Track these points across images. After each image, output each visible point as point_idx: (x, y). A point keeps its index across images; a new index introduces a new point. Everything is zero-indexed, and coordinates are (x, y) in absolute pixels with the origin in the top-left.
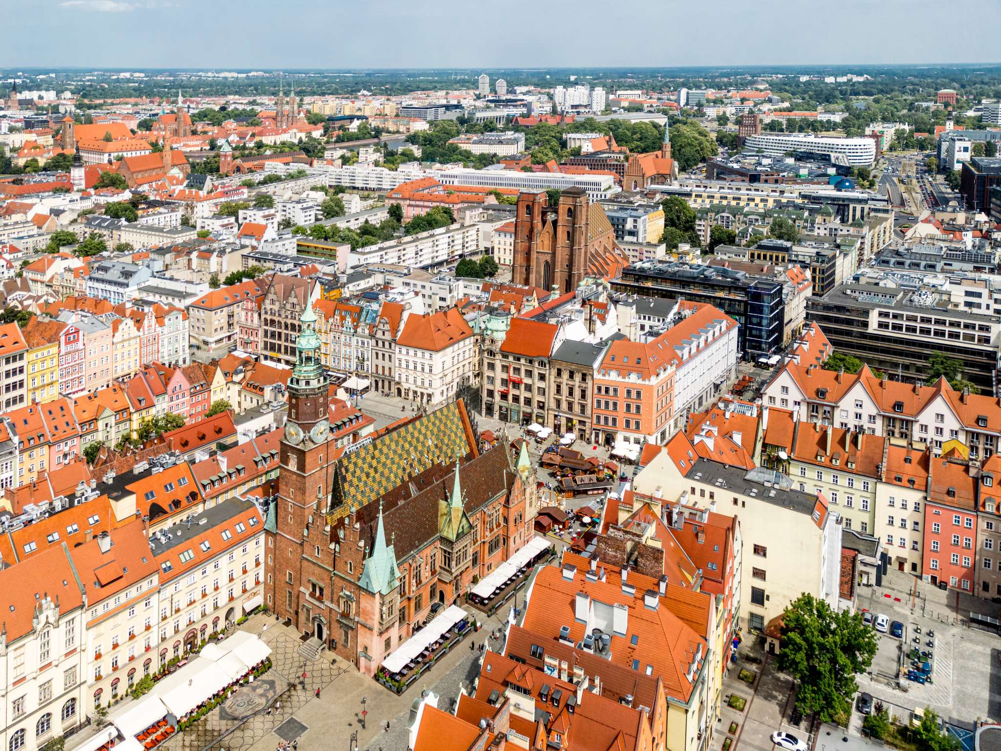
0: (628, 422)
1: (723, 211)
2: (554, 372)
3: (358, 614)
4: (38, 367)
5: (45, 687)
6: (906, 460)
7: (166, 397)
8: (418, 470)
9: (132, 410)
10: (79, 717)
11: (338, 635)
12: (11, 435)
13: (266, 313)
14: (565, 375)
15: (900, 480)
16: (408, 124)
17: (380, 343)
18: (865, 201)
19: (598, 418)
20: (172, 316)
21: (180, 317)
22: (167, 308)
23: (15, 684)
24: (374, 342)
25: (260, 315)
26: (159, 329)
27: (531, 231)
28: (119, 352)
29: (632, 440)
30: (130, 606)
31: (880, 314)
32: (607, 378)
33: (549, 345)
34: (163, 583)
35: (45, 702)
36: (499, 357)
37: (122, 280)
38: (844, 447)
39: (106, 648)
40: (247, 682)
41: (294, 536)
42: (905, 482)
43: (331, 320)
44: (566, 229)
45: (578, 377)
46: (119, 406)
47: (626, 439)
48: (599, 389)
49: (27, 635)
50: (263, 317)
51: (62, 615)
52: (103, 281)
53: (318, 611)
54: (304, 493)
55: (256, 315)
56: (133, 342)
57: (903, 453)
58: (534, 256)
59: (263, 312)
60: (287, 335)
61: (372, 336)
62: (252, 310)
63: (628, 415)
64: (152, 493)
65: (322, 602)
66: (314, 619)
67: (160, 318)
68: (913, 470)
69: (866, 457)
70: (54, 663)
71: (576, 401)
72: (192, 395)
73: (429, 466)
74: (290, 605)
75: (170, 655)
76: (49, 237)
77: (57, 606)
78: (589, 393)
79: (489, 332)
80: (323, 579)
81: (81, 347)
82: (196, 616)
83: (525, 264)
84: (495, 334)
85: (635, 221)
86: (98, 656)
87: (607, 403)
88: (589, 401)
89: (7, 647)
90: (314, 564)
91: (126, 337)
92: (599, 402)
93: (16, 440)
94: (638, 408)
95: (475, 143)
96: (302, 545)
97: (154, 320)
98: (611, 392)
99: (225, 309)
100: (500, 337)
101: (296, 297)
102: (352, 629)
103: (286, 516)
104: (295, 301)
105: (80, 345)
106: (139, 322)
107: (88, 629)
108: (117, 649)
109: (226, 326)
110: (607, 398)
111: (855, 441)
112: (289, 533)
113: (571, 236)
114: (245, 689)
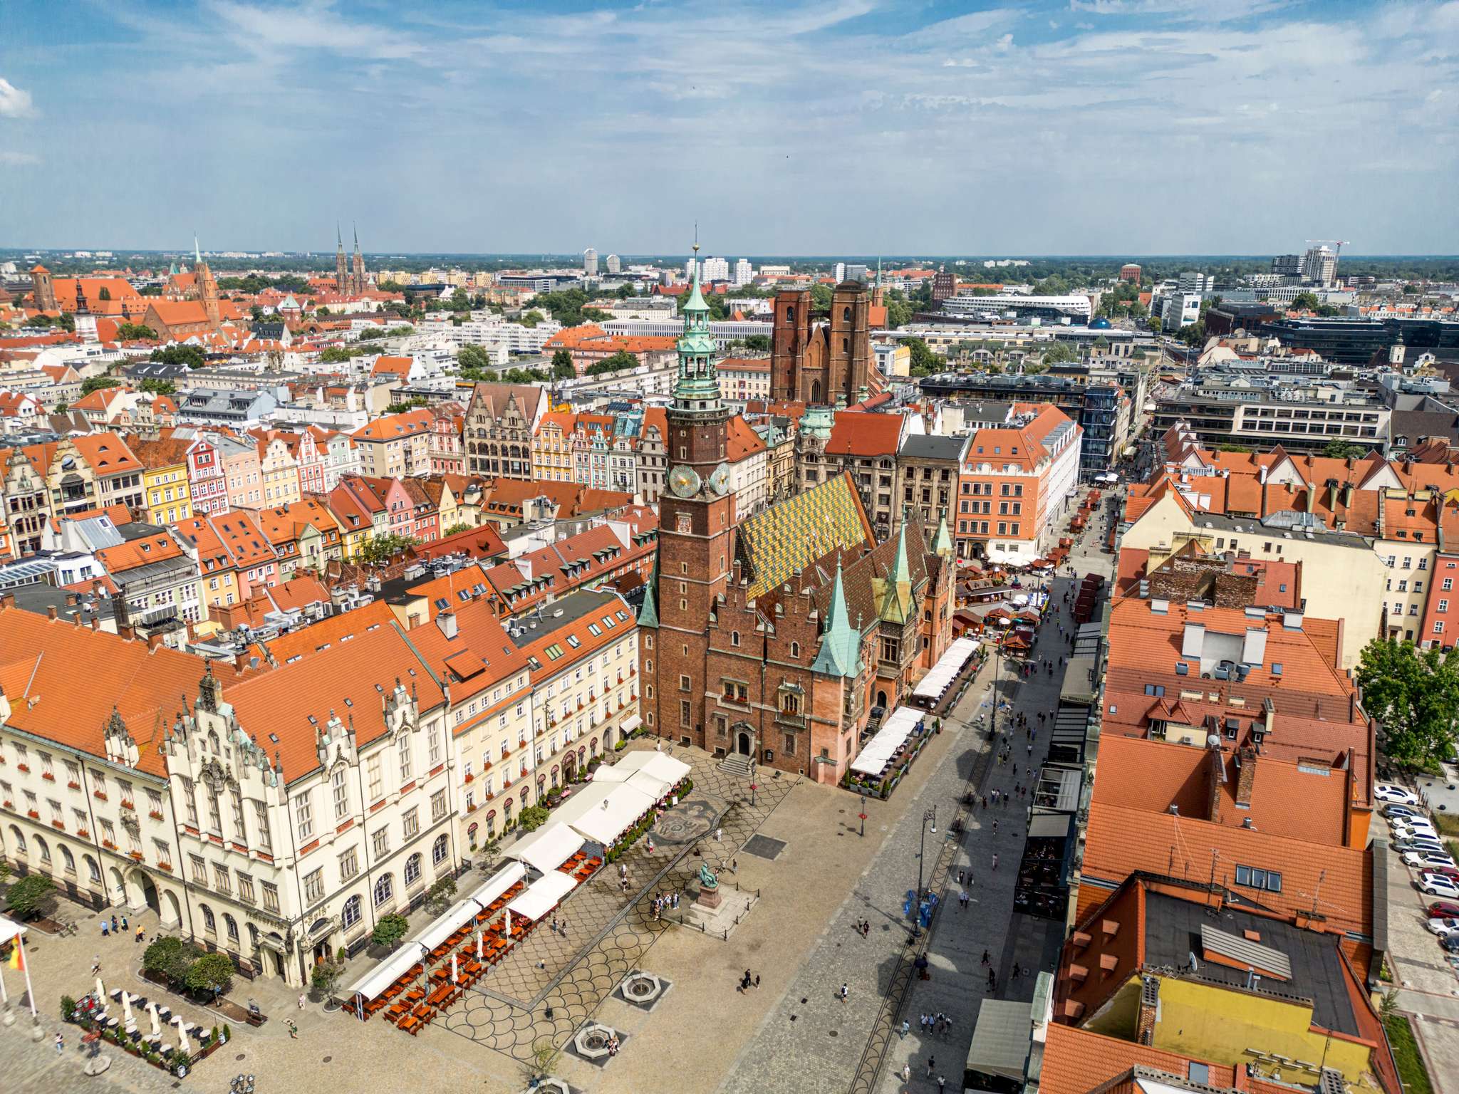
0: (1002, 527)
1: (980, 347)
2: (903, 472)
3: (809, 709)
4: (162, 497)
5: (410, 816)
6: (1407, 513)
7: (386, 515)
8: (822, 552)
9: (342, 530)
10: (452, 861)
11: (776, 742)
12: (185, 547)
13: (472, 435)
14: (919, 475)
15: (1404, 534)
16: (516, 294)
17: (649, 460)
18: (1130, 339)
19: (964, 524)
20: (337, 440)
21: (348, 443)
22: (326, 431)
23: (372, 808)
24: (639, 459)
25: (462, 440)
26: (321, 458)
27: (796, 340)
28: (271, 486)
29: (1007, 548)
30: (500, 710)
31: (1247, 412)
32: (977, 472)
33: (894, 438)
34: (537, 683)
35: (413, 837)
36: (823, 461)
37: (234, 411)
38: (1329, 507)
39: (477, 768)
40: (670, 805)
41: (691, 626)
42: (1409, 536)
43: (573, 437)
44: (843, 336)
45: (936, 476)
46: (324, 524)
47: (1000, 548)
48: (966, 487)
49: (381, 738)
50: (467, 442)
51: (423, 714)
52: (203, 415)
53: (738, 718)
54: (707, 563)
55: (456, 441)
56: (288, 473)
57: (1403, 506)
58: (800, 373)
59: (466, 434)
60: (506, 463)
61: (636, 452)
62: (449, 434)
63: (1004, 518)
64: (443, 600)
65: (745, 705)
66: (732, 729)
67: (321, 442)
68: (1419, 522)
69: (1356, 514)
70: (418, 783)
71: (934, 506)
72: (418, 518)
73: (832, 548)
74: (687, 721)
75: (548, 785)
76: (80, 386)
77: (414, 699)
78: (952, 494)
79: (807, 431)
80: (745, 675)
81: (220, 474)
82: (573, 735)
83: (787, 386)
84: (817, 432)
85: (882, 357)
86: (469, 779)
87: (976, 505)
88: (952, 505)
89: (358, 752)
90: (730, 656)
91: (279, 465)
92: (965, 505)
93: (194, 554)
94: (1017, 507)
95: (616, 308)
96: (706, 635)
97: (313, 445)
98: (982, 491)
99: (400, 442)
100: (825, 435)
101: (517, 408)
102: (801, 730)
103: (676, 601)
104: (516, 414)
105: (217, 471)
106: (293, 447)
107: (454, 737)
108: (491, 770)
109: (403, 466)
110: (976, 499)
111: (1343, 498)
112: (682, 623)
113: (849, 346)
114: (671, 813)
